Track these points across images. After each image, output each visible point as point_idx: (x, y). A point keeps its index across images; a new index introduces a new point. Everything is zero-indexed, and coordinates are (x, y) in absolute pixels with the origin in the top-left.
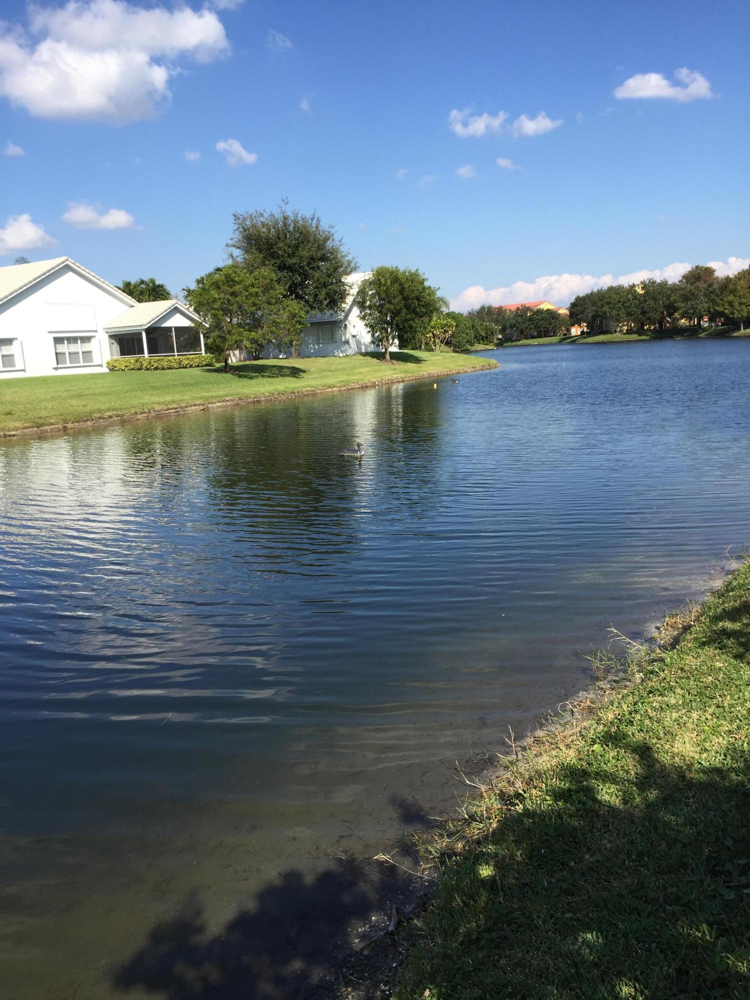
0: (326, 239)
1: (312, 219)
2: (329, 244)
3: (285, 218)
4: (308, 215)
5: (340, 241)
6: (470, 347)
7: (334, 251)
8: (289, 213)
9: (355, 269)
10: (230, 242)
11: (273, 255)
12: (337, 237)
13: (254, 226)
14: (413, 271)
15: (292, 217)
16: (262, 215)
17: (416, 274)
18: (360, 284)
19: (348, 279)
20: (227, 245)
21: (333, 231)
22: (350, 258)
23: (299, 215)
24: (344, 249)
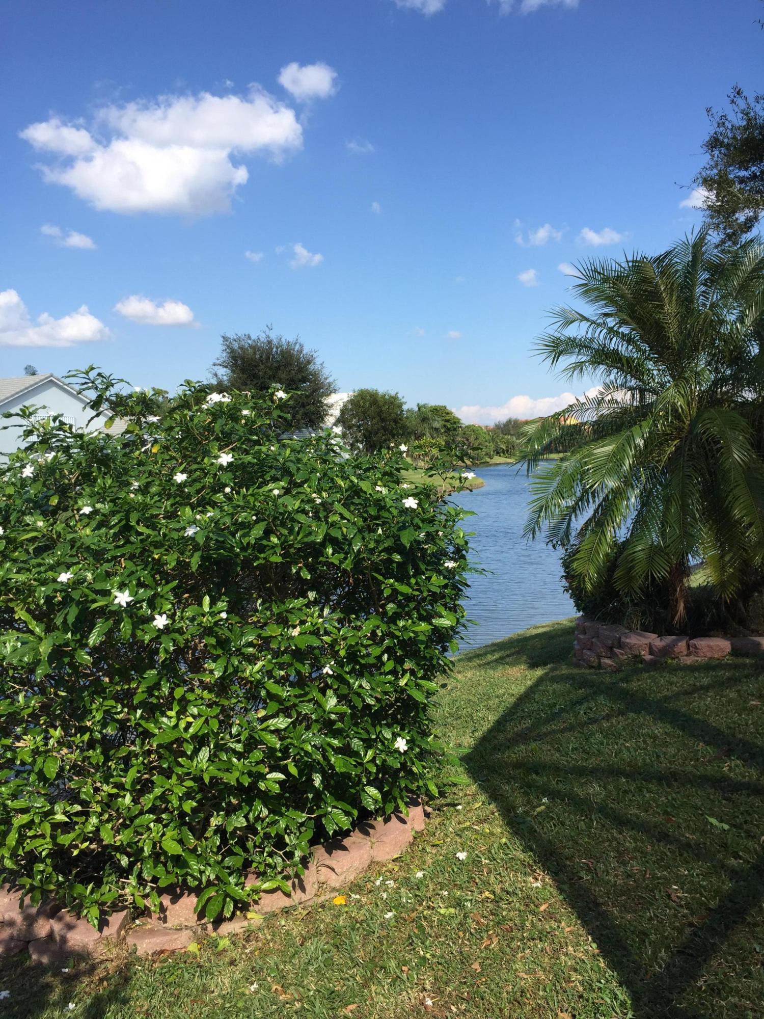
0: (309, 362)
1: (296, 344)
2: (311, 367)
3: (270, 342)
4: (291, 339)
5: (321, 364)
6: (488, 460)
7: (316, 375)
8: (273, 336)
9: (335, 391)
10: (217, 362)
11: (255, 376)
12: (318, 361)
13: (241, 348)
14: (393, 393)
15: (275, 342)
16: (249, 338)
17: (395, 398)
18: (342, 404)
19: (329, 400)
20: (214, 365)
21: (315, 355)
22: (330, 380)
23: (283, 340)
24: (326, 372)
